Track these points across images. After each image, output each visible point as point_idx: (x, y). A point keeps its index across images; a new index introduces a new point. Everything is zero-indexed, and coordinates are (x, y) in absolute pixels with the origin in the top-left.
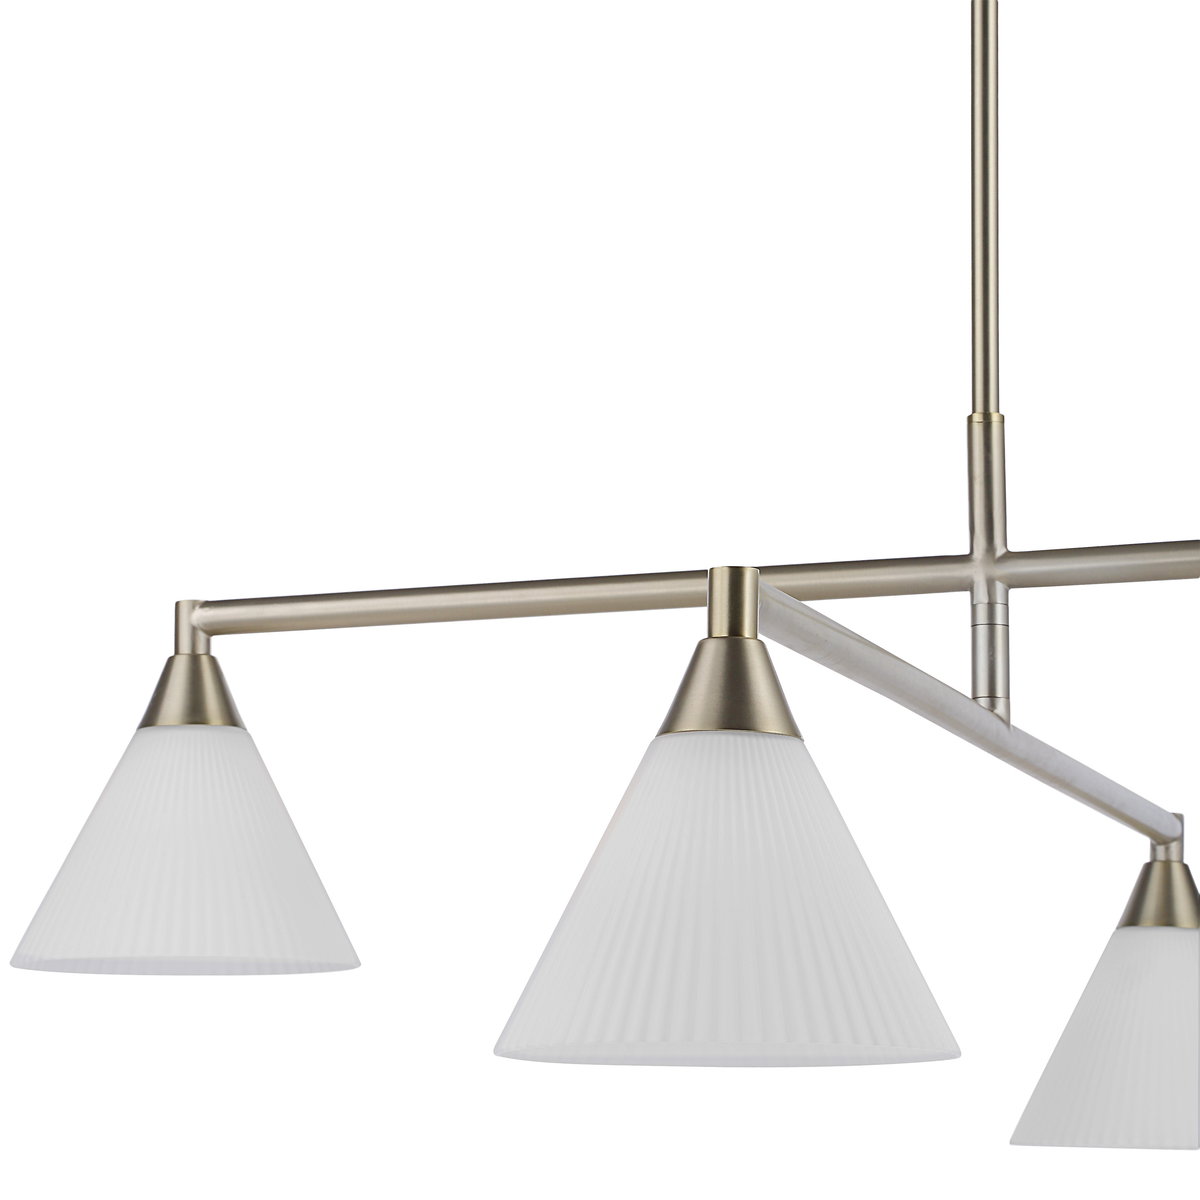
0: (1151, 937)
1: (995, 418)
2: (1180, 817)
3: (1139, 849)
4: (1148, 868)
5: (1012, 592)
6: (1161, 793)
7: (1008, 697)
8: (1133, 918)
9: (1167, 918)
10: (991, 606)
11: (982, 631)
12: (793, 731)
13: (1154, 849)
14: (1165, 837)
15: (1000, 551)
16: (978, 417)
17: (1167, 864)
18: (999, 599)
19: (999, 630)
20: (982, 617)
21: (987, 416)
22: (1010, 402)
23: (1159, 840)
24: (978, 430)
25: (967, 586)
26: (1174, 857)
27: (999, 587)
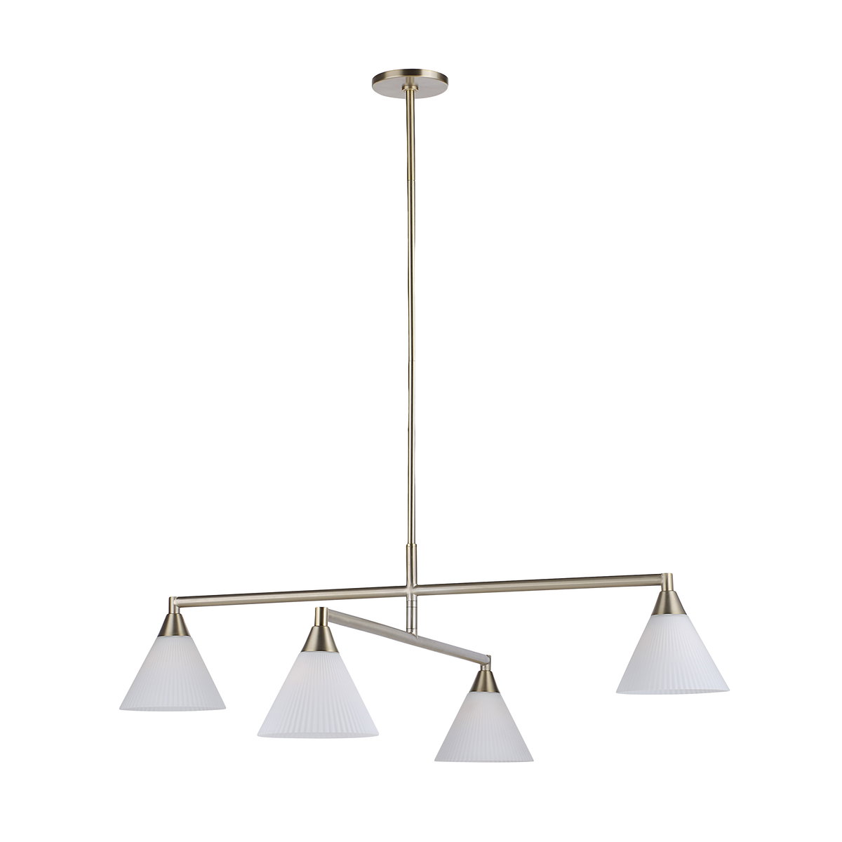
0: (479, 695)
1: (414, 545)
2: (490, 657)
3: (477, 667)
4: (480, 673)
5: (418, 597)
6: (482, 650)
7: (416, 628)
8: (474, 689)
9: (485, 689)
10: (412, 601)
11: (409, 609)
12: (336, 651)
13: (481, 667)
14: (484, 662)
15: (415, 585)
16: (409, 545)
17: (485, 671)
18: (414, 599)
19: (414, 609)
20: (409, 605)
21: (411, 544)
22: (419, 540)
23: (482, 664)
24: (409, 548)
25: (406, 595)
26: (487, 669)
27: (414, 596)
